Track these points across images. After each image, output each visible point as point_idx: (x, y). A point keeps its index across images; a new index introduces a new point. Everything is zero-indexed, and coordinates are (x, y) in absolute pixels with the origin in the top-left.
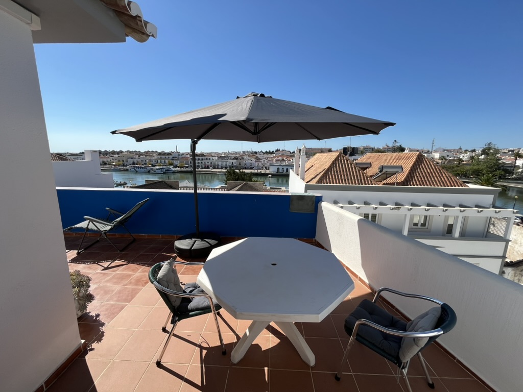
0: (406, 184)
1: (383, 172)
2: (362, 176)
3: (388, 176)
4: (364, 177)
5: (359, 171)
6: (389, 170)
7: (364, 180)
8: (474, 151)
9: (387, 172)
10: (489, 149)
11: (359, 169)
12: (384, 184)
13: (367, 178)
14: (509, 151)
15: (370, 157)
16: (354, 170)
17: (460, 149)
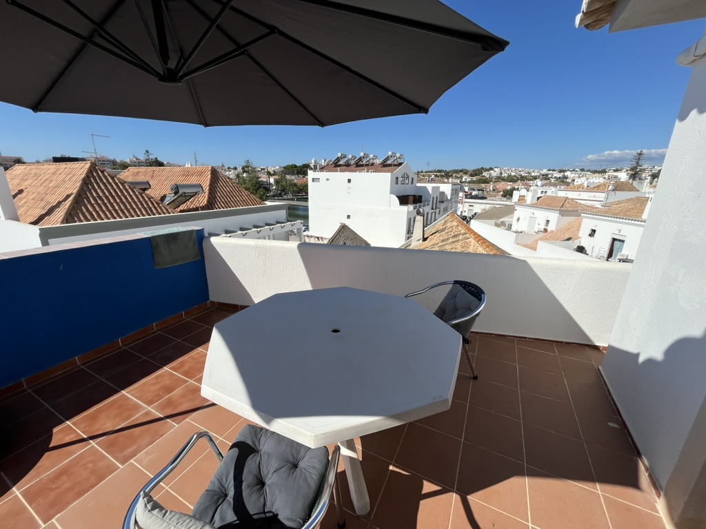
0: (210, 207)
1: (179, 194)
2: (149, 203)
3: (187, 198)
4: (153, 204)
5: (141, 194)
6: (187, 191)
7: (155, 208)
8: (235, 169)
9: (185, 193)
10: (247, 167)
11: (139, 191)
12: (181, 211)
13: (158, 204)
14: (262, 169)
15: (138, 172)
16: (131, 193)
17: (223, 166)
